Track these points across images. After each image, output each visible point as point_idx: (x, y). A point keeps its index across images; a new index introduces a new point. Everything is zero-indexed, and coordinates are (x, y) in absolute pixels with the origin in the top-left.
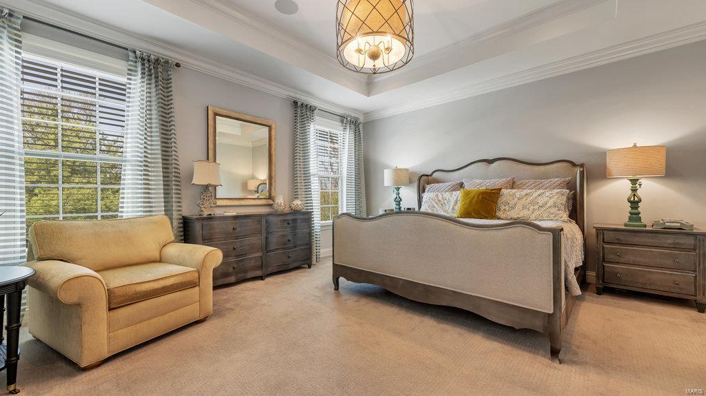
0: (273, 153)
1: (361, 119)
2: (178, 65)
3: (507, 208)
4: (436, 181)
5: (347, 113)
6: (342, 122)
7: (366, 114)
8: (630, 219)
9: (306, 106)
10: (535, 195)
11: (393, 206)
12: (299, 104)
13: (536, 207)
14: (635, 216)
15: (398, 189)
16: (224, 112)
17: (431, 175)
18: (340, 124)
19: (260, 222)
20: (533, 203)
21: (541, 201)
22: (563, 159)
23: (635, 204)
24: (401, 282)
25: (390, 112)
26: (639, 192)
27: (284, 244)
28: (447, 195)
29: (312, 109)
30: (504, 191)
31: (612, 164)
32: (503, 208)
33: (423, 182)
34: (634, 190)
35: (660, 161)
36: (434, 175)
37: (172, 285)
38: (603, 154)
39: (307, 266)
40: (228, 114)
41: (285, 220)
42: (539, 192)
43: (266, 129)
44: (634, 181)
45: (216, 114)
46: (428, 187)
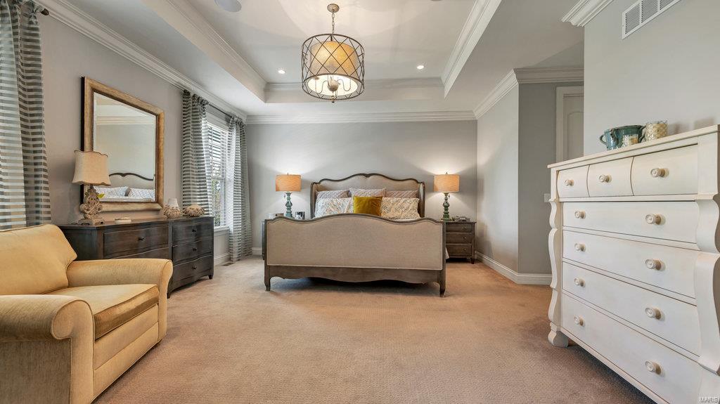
0: (161, 147)
1: (244, 120)
2: (45, 12)
3: (386, 210)
4: (325, 189)
5: (233, 112)
6: (228, 121)
7: (250, 116)
8: (444, 216)
9: (199, 98)
10: (402, 201)
11: (284, 210)
12: (192, 95)
13: (403, 210)
14: (446, 214)
15: (289, 194)
16: (105, 89)
17: (319, 183)
18: (225, 122)
19: (165, 230)
20: (401, 207)
21: (406, 206)
22: (411, 177)
23: (446, 207)
24: (341, 270)
25: (278, 121)
26: (448, 201)
27: (190, 254)
28: (340, 200)
29: (203, 103)
30: (384, 199)
31: (438, 183)
32: (383, 210)
33: (315, 189)
34: (446, 199)
35: (456, 183)
36: (322, 183)
37: (142, 305)
38: (432, 177)
39: (208, 277)
40: (110, 93)
41: (189, 227)
42: (404, 199)
43: (153, 118)
44: (446, 194)
45: (94, 90)
46: (320, 194)
